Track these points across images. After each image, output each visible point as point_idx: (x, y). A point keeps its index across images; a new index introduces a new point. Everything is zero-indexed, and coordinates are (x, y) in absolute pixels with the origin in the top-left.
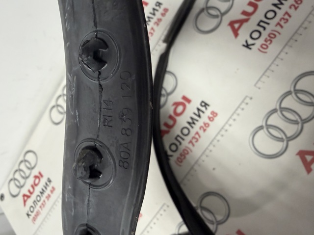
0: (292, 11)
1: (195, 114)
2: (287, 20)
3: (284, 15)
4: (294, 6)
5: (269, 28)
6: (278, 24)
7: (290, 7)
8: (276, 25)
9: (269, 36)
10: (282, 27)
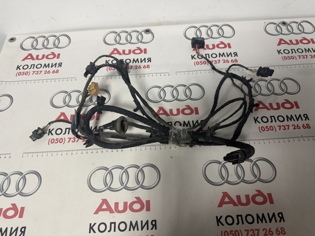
0: (291, 128)
1: (193, 121)
2: (285, 129)
3: (286, 126)
4: (295, 126)
5: (274, 124)
6: (280, 126)
7: (292, 126)
8: (278, 126)
9: (270, 126)
10: (280, 129)
